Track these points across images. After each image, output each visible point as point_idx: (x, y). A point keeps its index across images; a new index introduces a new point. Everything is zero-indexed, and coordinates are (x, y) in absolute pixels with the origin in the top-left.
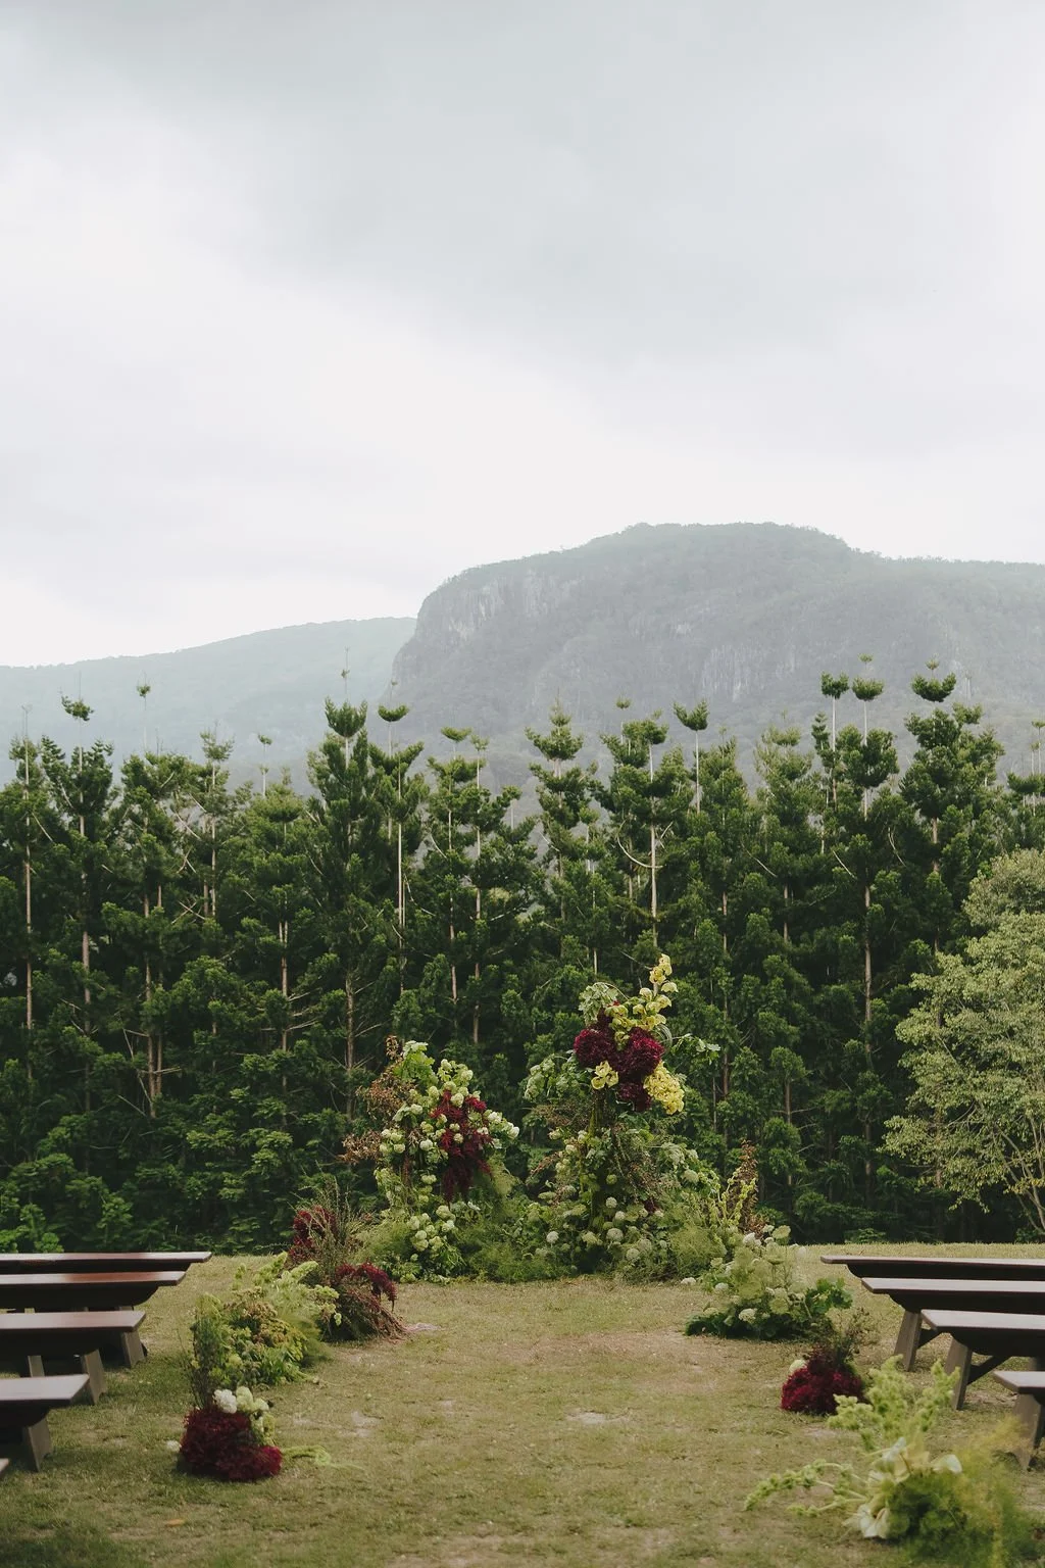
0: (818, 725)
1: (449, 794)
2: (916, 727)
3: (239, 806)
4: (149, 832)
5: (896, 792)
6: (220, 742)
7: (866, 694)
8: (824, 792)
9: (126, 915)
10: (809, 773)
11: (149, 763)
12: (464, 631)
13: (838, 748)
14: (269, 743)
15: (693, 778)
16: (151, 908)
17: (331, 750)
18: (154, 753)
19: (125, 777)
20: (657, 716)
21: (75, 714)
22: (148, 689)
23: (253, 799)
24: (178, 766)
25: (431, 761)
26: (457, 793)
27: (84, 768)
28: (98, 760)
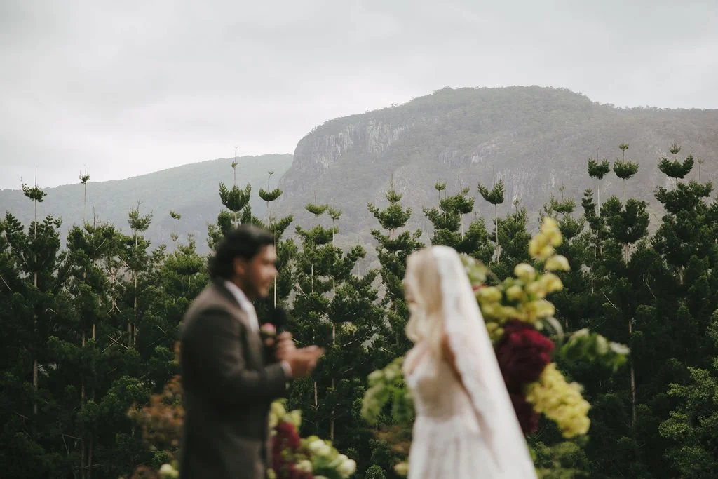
0: (587, 198)
1: (312, 252)
2: (663, 196)
3: (155, 264)
4: (86, 283)
5: (649, 246)
6: (141, 216)
7: (625, 172)
8: (593, 247)
9: (66, 346)
10: (582, 233)
11: (87, 232)
12: (326, 163)
13: (602, 215)
14: (179, 217)
15: (494, 239)
16: (86, 340)
17: (224, 221)
18: (92, 225)
19: (69, 243)
20: (466, 192)
21: (32, 197)
22: (88, 178)
23: (166, 259)
24: (109, 234)
25: (298, 229)
26: (317, 252)
27: (37, 236)
28: (49, 230)
